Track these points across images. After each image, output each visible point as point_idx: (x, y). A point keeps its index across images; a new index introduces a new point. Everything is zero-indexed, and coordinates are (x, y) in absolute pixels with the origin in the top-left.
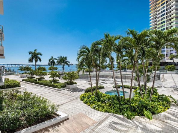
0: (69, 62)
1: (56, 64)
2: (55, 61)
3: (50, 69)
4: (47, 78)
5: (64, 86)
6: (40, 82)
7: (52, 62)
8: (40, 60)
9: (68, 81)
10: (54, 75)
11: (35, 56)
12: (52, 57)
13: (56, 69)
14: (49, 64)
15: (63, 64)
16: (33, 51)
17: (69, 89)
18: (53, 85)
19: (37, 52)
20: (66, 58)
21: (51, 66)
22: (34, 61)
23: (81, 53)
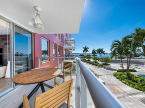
0: (105, 52)
1: (96, 53)
2: (96, 51)
3: (93, 55)
4: (92, 60)
5: (102, 66)
6: (88, 62)
7: (94, 52)
8: (88, 51)
9: (104, 63)
10: (95, 59)
11: (86, 49)
12: (94, 49)
13: (96, 56)
14: (92, 53)
15: (100, 53)
16: (85, 47)
17: (105, 68)
18: (95, 64)
22: (85, 51)
23: (114, 45)
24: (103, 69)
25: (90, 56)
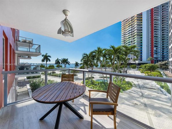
0: (69, 62)
1: (61, 63)
6: (53, 75)
8: (50, 61)
11: (46, 58)
12: (58, 59)
14: (56, 64)
15: (65, 63)
16: (45, 54)
19: (47, 55)
20: (67, 60)
21: (57, 65)
25: (54, 66)
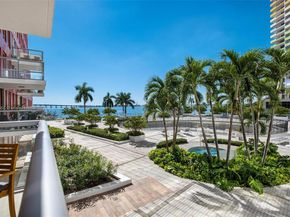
0: (134, 102)
1: (114, 104)
2: (113, 100)
3: (106, 112)
4: (102, 126)
5: (125, 138)
6: (91, 131)
7: (108, 102)
8: (91, 99)
9: (131, 130)
10: (111, 121)
11: (84, 93)
12: (109, 94)
13: (114, 112)
14: (104, 105)
15: (124, 104)
16: (81, 86)
17: (133, 143)
18: (110, 135)
19: (87, 86)
20: (129, 95)
21: (107, 108)
22: (82, 99)
23: (151, 87)
24: (127, 145)
25: (97, 112)
